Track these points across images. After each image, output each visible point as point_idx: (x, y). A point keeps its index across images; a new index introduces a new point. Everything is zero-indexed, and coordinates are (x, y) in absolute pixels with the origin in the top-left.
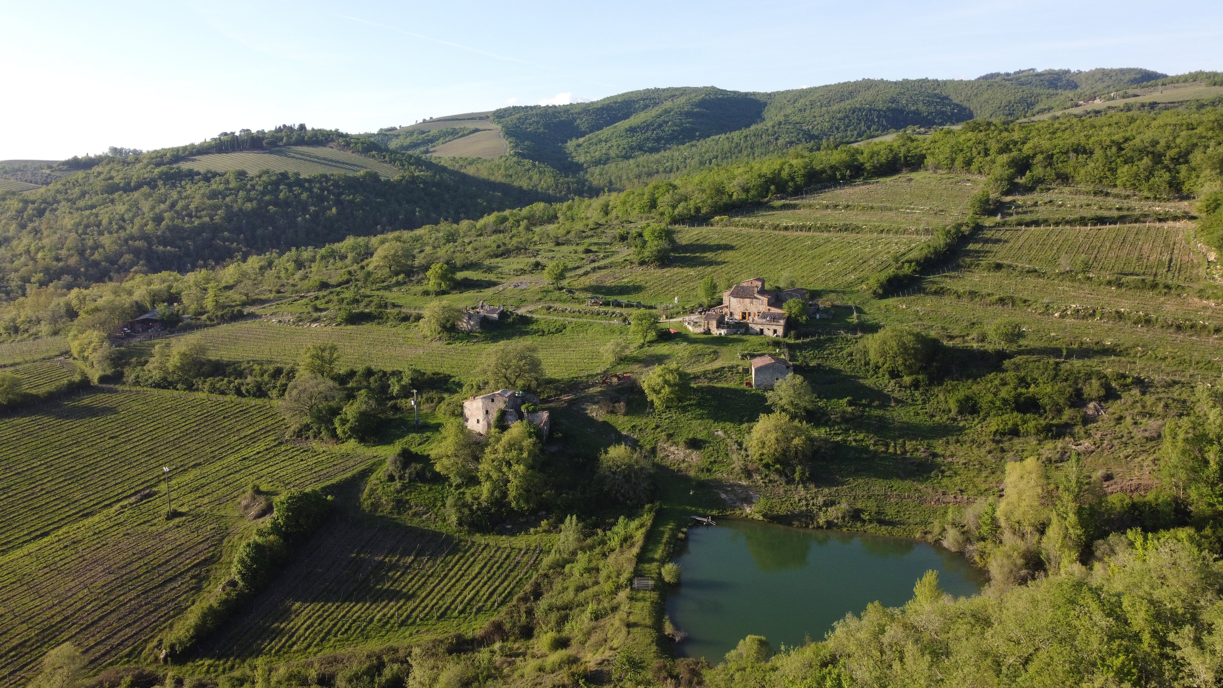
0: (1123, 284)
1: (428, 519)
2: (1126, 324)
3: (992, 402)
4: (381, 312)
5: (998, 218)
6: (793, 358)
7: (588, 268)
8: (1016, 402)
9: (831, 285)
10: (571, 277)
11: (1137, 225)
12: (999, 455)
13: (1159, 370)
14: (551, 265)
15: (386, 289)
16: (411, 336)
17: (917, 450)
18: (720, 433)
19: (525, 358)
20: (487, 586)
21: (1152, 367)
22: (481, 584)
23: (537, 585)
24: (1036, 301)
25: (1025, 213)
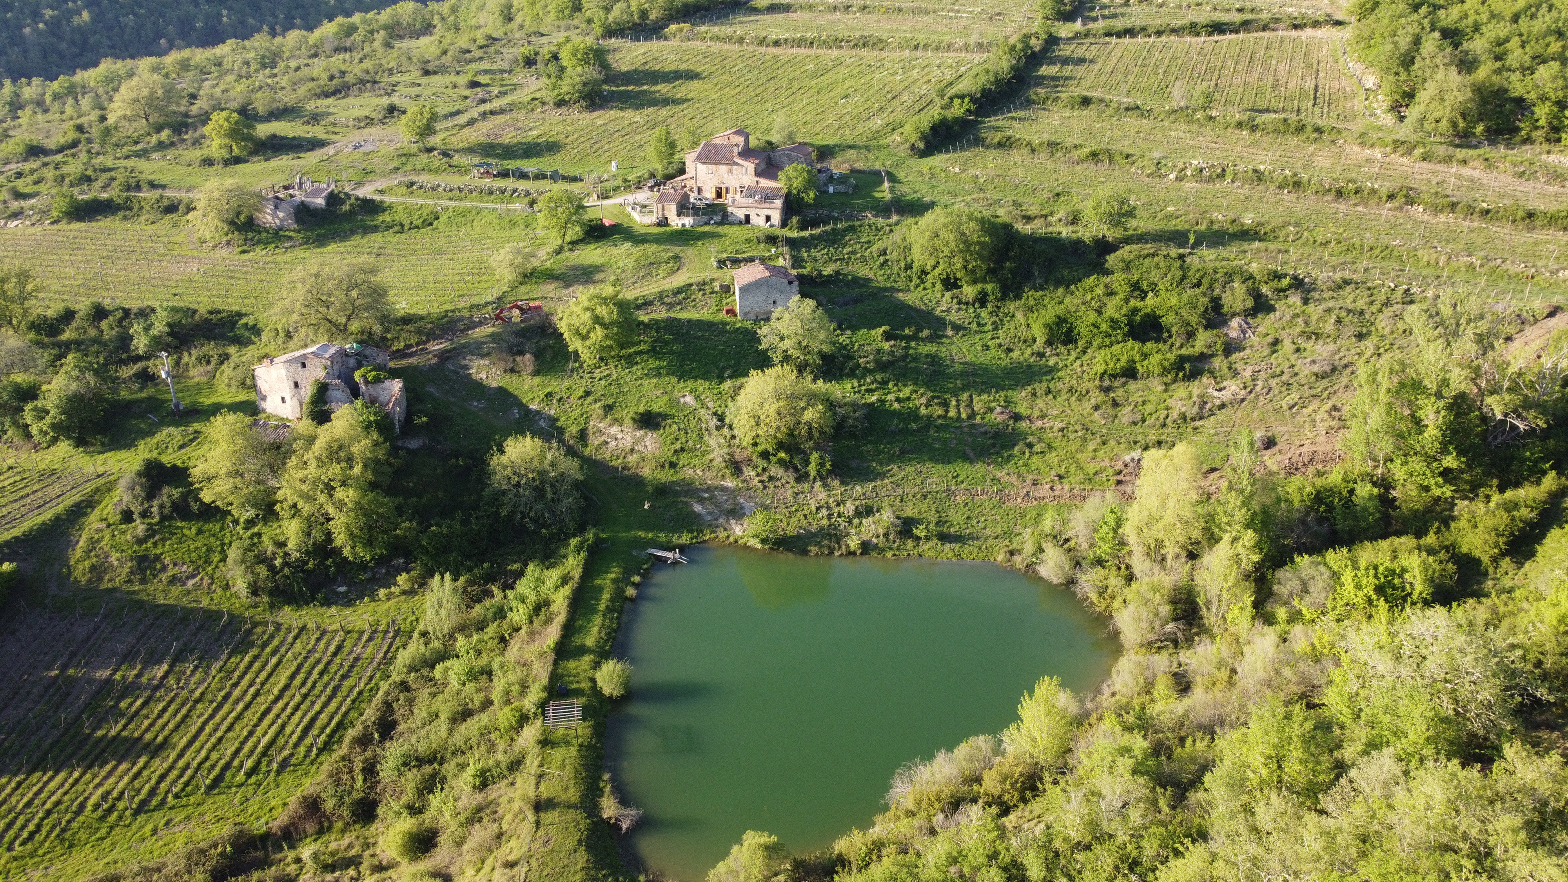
0: (1257, 126)
1: (197, 587)
2: (1267, 188)
3: (1096, 326)
4: (128, 198)
5: (1078, 25)
6: (797, 262)
7: (474, 113)
8: (1130, 323)
9: (849, 137)
10: (447, 129)
11: (1266, 34)
12: (1110, 411)
13: (1320, 263)
14: (412, 109)
15: (139, 156)
16: (178, 239)
17: (991, 410)
18: (689, 399)
19: (357, 285)
20: (299, 714)
21: (1312, 258)
22: (288, 711)
23: (388, 706)
24: (1143, 156)
25: (1114, 16)
